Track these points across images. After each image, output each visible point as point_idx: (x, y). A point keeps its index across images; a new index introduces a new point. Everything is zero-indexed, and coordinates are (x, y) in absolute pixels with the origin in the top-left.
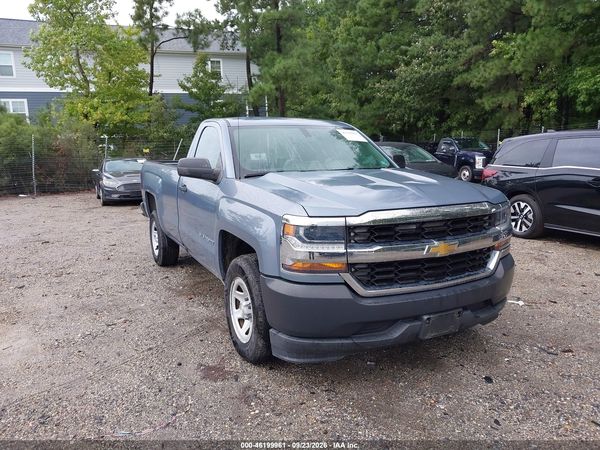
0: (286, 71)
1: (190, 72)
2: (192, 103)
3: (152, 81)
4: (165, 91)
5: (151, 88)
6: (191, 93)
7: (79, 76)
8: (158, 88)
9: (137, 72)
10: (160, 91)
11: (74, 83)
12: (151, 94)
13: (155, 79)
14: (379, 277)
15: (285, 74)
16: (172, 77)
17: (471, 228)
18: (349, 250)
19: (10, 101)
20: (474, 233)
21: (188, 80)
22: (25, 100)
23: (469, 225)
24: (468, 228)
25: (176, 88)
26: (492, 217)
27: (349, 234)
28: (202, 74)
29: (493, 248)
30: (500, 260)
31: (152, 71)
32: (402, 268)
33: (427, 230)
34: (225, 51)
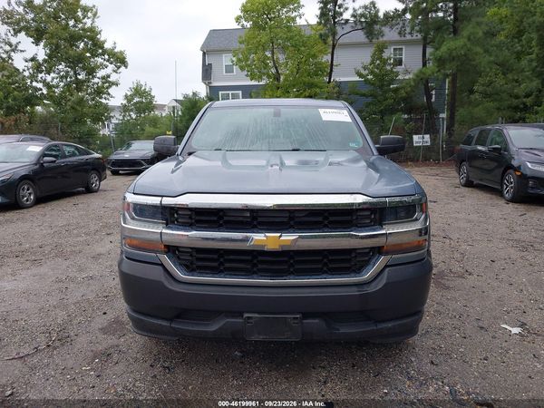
0: (451, 53)
1: (367, 60)
2: (366, 90)
3: (331, 70)
4: (342, 79)
5: (330, 79)
6: (366, 80)
7: (273, 71)
8: (337, 77)
9: (321, 63)
10: (337, 79)
11: (269, 77)
12: (329, 82)
13: (335, 69)
14: (200, 264)
15: (450, 56)
16: (349, 66)
17: (331, 222)
18: (164, 231)
19: (230, 92)
20: (335, 229)
21: (365, 68)
22: (240, 92)
23: (326, 218)
24: (326, 222)
25: (352, 76)
26: (376, 213)
27: (171, 215)
28: (378, 62)
29: (379, 251)
30: (386, 266)
31: (332, 62)
32: (226, 257)
33: (260, 219)
34: (403, 38)
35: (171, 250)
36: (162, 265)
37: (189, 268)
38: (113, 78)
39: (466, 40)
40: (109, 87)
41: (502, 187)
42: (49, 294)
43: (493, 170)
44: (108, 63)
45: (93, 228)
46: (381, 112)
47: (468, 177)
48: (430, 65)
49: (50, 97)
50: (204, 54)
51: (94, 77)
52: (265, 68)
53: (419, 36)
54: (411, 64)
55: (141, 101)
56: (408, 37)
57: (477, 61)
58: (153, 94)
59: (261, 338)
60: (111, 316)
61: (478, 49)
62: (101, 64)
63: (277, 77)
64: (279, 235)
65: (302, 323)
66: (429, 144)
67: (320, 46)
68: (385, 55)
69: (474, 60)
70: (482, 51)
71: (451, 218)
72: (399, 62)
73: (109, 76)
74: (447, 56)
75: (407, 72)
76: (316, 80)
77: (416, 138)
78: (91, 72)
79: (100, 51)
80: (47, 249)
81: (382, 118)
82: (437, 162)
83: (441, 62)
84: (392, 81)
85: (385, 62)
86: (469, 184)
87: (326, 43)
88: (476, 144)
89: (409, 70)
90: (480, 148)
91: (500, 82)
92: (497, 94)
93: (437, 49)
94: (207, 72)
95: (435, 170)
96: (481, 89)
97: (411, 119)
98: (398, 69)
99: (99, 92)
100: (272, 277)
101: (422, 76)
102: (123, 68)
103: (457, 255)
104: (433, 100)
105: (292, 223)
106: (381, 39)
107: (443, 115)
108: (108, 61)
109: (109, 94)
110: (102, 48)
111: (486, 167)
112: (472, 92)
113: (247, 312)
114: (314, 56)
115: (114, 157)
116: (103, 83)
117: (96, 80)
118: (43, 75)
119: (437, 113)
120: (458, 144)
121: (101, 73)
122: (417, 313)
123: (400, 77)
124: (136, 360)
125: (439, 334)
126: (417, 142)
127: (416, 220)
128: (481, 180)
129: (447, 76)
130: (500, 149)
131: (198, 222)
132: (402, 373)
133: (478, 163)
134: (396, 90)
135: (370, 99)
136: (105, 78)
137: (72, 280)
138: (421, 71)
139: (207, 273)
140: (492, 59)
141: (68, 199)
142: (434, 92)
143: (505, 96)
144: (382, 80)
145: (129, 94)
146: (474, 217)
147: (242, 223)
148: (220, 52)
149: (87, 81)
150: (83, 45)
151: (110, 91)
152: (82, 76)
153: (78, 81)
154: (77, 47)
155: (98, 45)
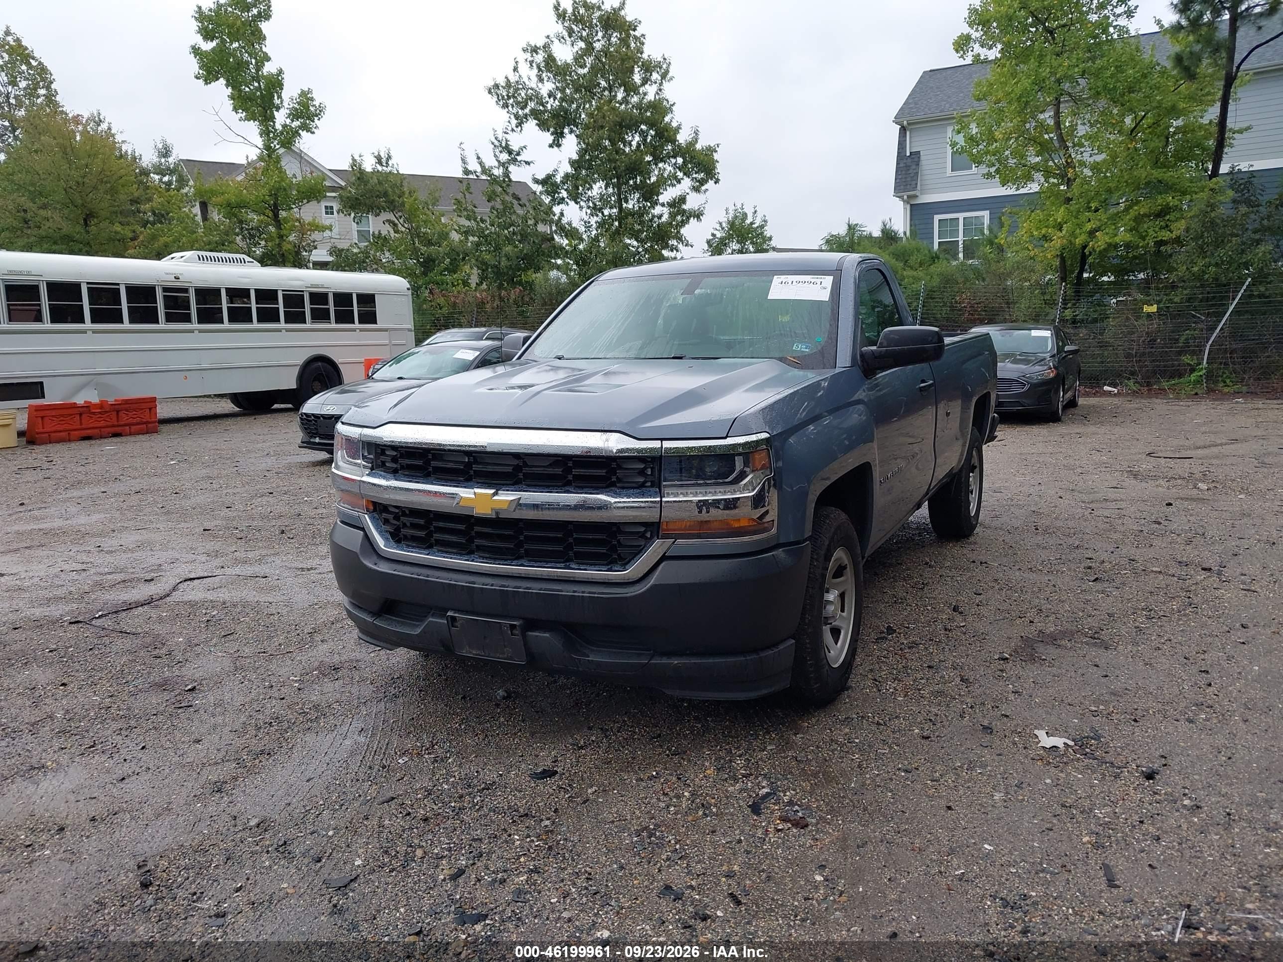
3: (1221, 145)
11: (1046, 174)
19: (961, 216)
22: (986, 214)
23: (569, 470)
24: (570, 477)
30: (664, 558)
31: (1223, 123)
35: (379, 509)
36: (363, 529)
37: (396, 537)
38: (692, 203)
40: (683, 223)
44: (680, 174)
50: (903, 130)
51: (655, 203)
58: (768, 233)
59: (473, 653)
62: (670, 176)
63: (1065, 174)
64: (492, 491)
65: (525, 636)
73: (682, 199)
78: (650, 194)
79: (670, 148)
94: (908, 172)
99: (662, 234)
100: (494, 560)
102: (710, 184)
108: (681, 168)
109: (681, 239)
110: (673, 141)
113: (452, 610)
116: (672, 216)
117: (658, 210)
121: (668, 195)
136: (676, 205)
139: (413, 547)
145: (719, 235)
147: (455, 470)
148: (939, 121)
149: (640, 214)
150: (637, 138)
151: (684, 231)
152: (632, 204)
153: (623, 215)
154: (625, 143)
155: (666, 134)
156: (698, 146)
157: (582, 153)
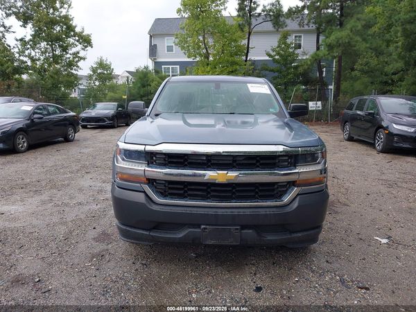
0: (338, 41)
1: (275, 44)
2: (275, 66)
3: (248, 52)
4: (256, 58)
5: (247, 58)
6: (274, 60)
7: (204, 51)
8: (251, 57)
9: (240, 46)
10: (252, 59)
11: (201, 56)
12: (246, 61)
13: (251, 51)
14: (170, 191)
15: (337, 43)
16: (261, 48)
17: (261, 164)
18: (147, 169)
19: (171, 67)
20: (264, 169)
21: (273, 50)
22: (178, 67)
23: (258, 161)
24: (258, 164)
25: (264, 56)
26: (292, 158)
27: (151, 158)
28: (283, 46)
29: (293, 184)
30: (298, 195)
31: (248, 45)
32: (189, 187)
33: (212, 162)
34: (302, 28)
35: (151, 182)
36: (144, 192)
37: (163, 194)
38: (82, 54)
39: (349, 32)
40: (79, 61)
41: (375, 142)
42: (51, 214)
43: (368, 129)
44: (77, 43)
45: (75, 168)
46: (285, 84)
47: (349, 134)
48: (322, 48)
49: (33, 68)
50: (151, 37)
51: (67, 53)
52: (198, 49)
53: (314, 26)
54: (308, 47)
55: (103, 72)
56: (306, 27)
57: (358, 47)
58: (112, 67)
59: (212, 242)
60: (99, 230)
61: (359, 38)
62: (73, 44)
63: (207, 56)
64: (226, 172)
65: (241, 233)
66: (320, 109)
67: (239, 33)
68: (289, 41)
69: (355, 47)
70: (361, 40)
71: (337, 163)
72: (299, 46)
73: (78, 53)
74: (335, 43)
75: (304, 53)
76: (237, 59)
77: (311, 104)
78: (65, 49)
79: (72, 33)
80: (44, 183)
81: (286, 88)
82: (327, 122)
83: (330, 47)
84: (294, 61)
85: (288, 46)
86: (350, 139)
87: (243, 31)
88: (356, 110)
89: (306, 52)
90: (359, 112)
91: (374, 62)
92: (372, 72)
93: (327, 37)
94: (153, 51)
95: (325, 128)
96: (359, 67)
97: (307, 90)
98: (298, 51)
99: (71, 64)
101: (316, 57)
102: (89, 48)
103: (342, 190)
104: (324, 75)
105: (235, 164)
106: (285, 29)
107: (331, 87)
108: (78, 41)
109: (78, 67)
110: (74, 31)
111: (363, 126)
112: (353, 69)
113: (204, 225)
114: (235, 41)
115: (83, 115)
116: (74, 58)
117: (68, 56)
118: (29, 51)
119: (327, 85)
120: (343, 108)
121: (74, 50)
122: (318, 227)
123: (299, 58)
124: (122, 259)
125: (332, 243)
126: (311, 107)
127: (319, 163)
128: (359, 136)
129: (335, 57)
130: (374, 114)
131: (170, 162)
132: (307, 268)
133: (357, 123)
134: (296, 68)
135: (276, 74)
136: (76, 54)
137: (66, 205)
138: (316, 54)
139: (176, 198)
140: (368, 45)
141: (52, 147)
142: (324, 69)
143: (377, 73)
144: (286, 60)
145: (94, 66)
146: (354, 163)
147: (199, 164)
148: (163, 35)
149: (61, 56)
150: (58, 28)
151: (79, 64)
152: (58, 52)
153: (54, 56)
154: (54, 29)
155: (70, 28)
156: (84, 34)
157: (36, 31)
